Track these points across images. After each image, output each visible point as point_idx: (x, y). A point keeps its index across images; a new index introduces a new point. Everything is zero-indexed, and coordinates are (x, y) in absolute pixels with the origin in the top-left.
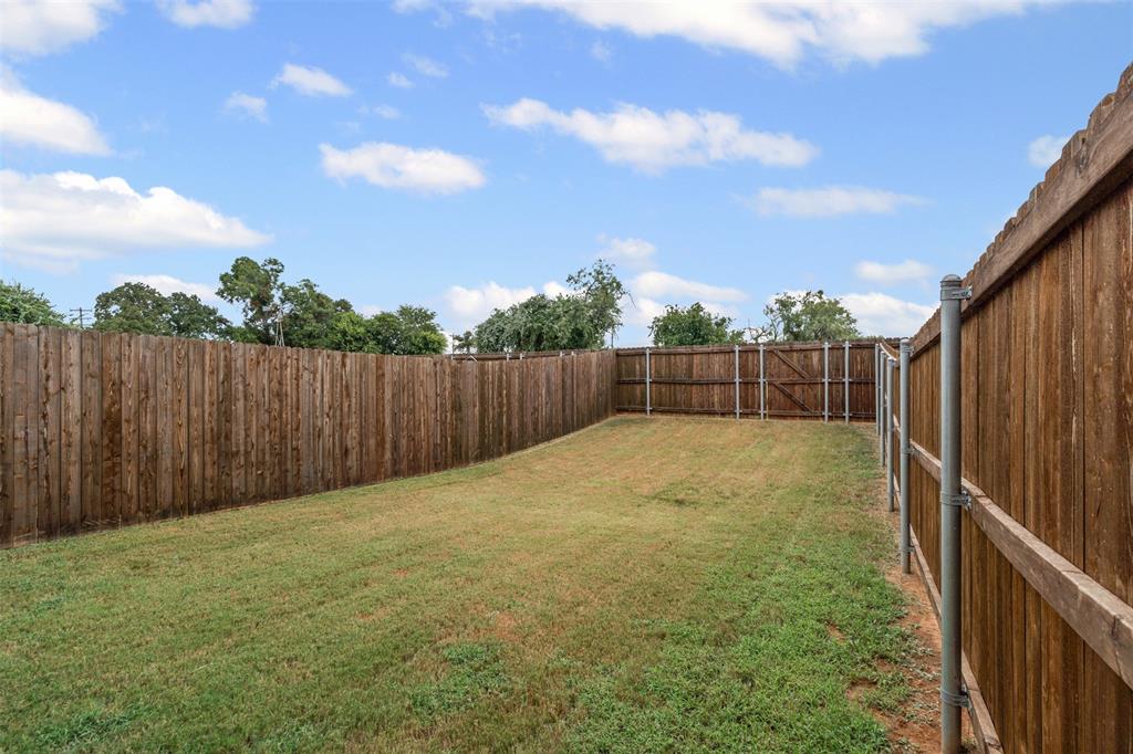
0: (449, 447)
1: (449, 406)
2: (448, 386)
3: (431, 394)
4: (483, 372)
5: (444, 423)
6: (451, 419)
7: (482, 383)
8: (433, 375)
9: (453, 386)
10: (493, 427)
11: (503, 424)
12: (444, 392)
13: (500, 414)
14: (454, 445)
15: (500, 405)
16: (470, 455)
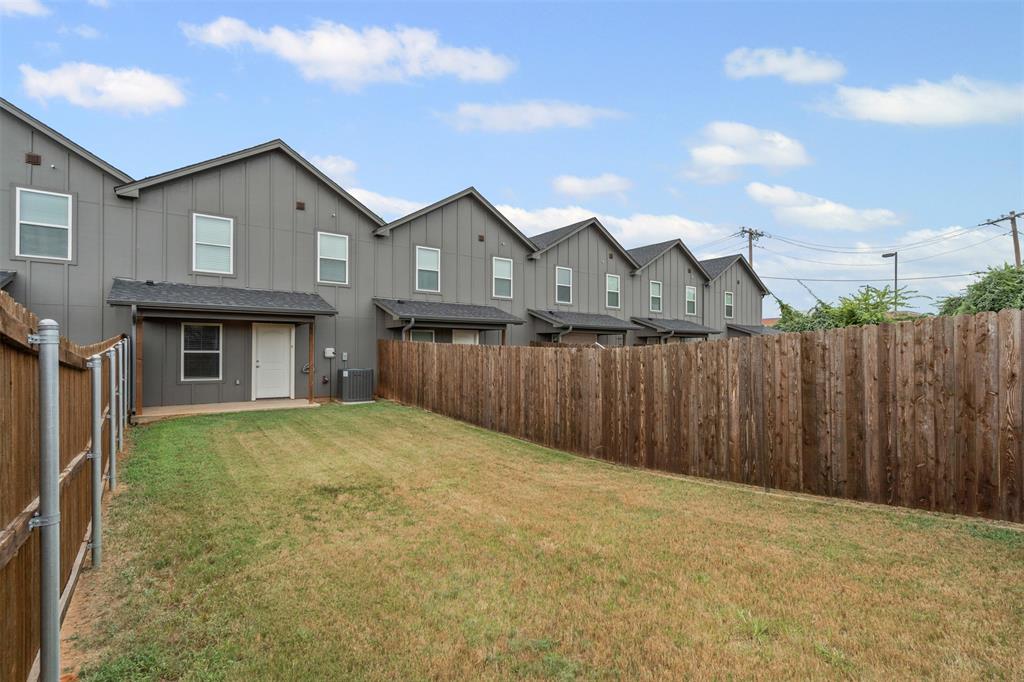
0: (568, 429)
1: (568, 393)
2: (567, 372)
3: (553, 378)
4: (607, 360)
5: (563, 407)
6: (570, 405)
8: (554, 362)
9: (572, 373)
10: (623, 426)
11: (639, 426)
12: (564, 377)
13: (635, 413)
14: (573, 430)
15: (635, 402)
16: (590, 447)
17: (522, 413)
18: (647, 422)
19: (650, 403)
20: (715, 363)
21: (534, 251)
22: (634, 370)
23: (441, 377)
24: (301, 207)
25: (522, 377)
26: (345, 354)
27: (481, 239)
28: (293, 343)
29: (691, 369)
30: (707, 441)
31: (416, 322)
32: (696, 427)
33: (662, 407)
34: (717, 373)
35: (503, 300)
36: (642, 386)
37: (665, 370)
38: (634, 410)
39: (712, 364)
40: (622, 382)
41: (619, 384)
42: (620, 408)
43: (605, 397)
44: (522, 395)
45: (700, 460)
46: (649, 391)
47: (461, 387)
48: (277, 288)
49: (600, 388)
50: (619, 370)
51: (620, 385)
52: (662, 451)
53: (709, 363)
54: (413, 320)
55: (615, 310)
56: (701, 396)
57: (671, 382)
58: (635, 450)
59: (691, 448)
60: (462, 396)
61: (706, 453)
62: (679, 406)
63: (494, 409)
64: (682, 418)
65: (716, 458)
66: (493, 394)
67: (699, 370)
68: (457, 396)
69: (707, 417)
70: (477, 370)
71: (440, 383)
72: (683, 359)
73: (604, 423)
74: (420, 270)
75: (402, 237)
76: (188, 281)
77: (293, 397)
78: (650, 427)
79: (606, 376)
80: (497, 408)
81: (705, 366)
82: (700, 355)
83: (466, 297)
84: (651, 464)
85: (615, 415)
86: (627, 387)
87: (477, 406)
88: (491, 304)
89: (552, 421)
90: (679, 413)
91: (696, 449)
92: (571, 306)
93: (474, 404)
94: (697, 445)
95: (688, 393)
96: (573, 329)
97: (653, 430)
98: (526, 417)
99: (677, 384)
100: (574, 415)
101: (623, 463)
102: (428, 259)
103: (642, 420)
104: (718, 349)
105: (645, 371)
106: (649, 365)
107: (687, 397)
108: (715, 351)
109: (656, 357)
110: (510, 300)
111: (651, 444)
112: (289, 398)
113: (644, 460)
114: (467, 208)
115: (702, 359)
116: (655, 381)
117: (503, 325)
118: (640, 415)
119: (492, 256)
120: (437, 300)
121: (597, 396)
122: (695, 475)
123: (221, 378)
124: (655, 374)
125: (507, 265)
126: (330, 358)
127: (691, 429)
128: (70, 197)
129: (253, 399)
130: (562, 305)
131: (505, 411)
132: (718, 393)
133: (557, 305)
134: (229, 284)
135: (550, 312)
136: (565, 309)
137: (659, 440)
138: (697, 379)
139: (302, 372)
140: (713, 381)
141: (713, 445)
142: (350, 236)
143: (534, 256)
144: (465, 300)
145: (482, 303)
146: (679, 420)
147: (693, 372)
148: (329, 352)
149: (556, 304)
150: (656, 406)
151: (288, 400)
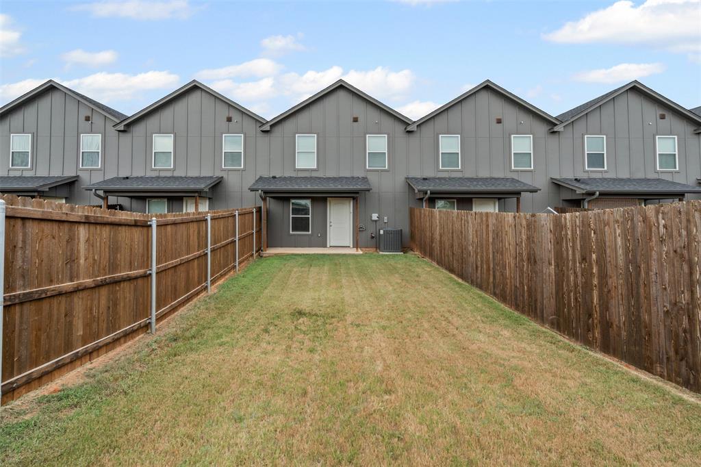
0: (526, 294)
1: (525, 258)
2: (524, 237)
3: (513, 242)
4: (558, 226)
5: (521, 270)
6: (527, 270)
7: (558, 242)
8: (513, 226)
9: (528, 238)
10: (576, 299)
11: (592, 303)
12: (521, 242)
13: (587, 286)
14: (530, 295)
15: (587, 273)
16: (545, 315)
17: (491, 272)
18: (600, 297)
19: (603, 276)
20: (684, 233)
21: (556, 125)
22: (585, 238)
23: (441, 236)
24: (355, 120)
25: (491, 240)
26: (386, 218)
27: (499, 121)
28: (352, 211)
29: (650, 239)
30: (677, 335)
31: (431, 193)
32: (661, 314)
33: (617, 282)
34: (688, 246)
35: (522, 171)
36: (594, 256)
37: (619, 240)
38: (586, 282)
39: (680, 235)
40: (573, 251)
41: (570, 252)
42: (572, 278)
43: (557, 266)
44: (491, 256)
45: (668, 359)
46: (601, 262)
47: (452, 246)
48: (342, 175)
49: (552, 255)
50: (569, 236)
51: (572, 253)
52: (619, 335)
53: (675, 233)
54: (429, 192)
55: (672, 172)
56: (667, 274)
57: (626, 254)
58: (589, 329)
59: (655, 340)
60: (453, 254)
61: (677, 352)
62: (637, 284)
63: (472, 266)
64: (642, 300)
65: (691, 361)
66: (472, 254)
67: (662, 241)
68: (450, 253)
69: (675, 304)
70: (462, 232)
71: (440, 241)
72: (640, 226)
73: (557, 293)
74: (442, 153)
75: (427, 130)
76: (294, 175)
77: (351, 246)
78: (605, 306)
79: (558, 243)
80: (475, 266)
81: (671, 236)
82: (662, 222)
83: (487, 171)
84: (606, 348)
85: (568, 286)
86: (578, 256)
87: (462, 263)
88: (510, 175)
89: (513, 283)
90: (638, 293)
91: (662, 342)
92: (606, 172)
93: (460, 261)
94: (663, 336)
95: (648, 269)
96: (600, 194)
97: (607, 309)
98: (494, 276)
99: (634, 256)
100: (530, 280)
101: (577, 340)
102: (449, 144)
103: (595, 294)
104: (688, 213)
105: (597, 239)
106: (600, 233)
107: (647, 274)
108: (683, 217)
109: (608, 224)
110: (531, 171)
111: (607, 325)
112: (349, 247)
113: (599, 341)
114: (485, 97)
115: (665, 226)
116: (608, 251)
117: (518, 193)
118: (592, 290)
119: (510, 135)
120: (459, 175)
121: (550, 264)
122: (661, 376)
123: (310, 233)
124: (607, 244)
125: (528, 140)
126: (376, 221)
127: (654, 315)
128: (242, 135)
129: (328, 246)
130: (592, 172)
131: (479, 269)
132: (691, 274)
133: (588, 172)
134: (314, 174)
135: (576, 180)
136: (599, 176)
137: (616, 323)
138: (660, 253)
139: (358, 230)
140: (682, 256)
141: (685, 342)
142: (388, 135)
143: (556, 129)
144: (484, 173)
145: (501, 175)
146: (638, 301)
147: (653, 243)
148: (375, 217)
149: (586, 170)
150: (610, 281)
151: (349, 249)
